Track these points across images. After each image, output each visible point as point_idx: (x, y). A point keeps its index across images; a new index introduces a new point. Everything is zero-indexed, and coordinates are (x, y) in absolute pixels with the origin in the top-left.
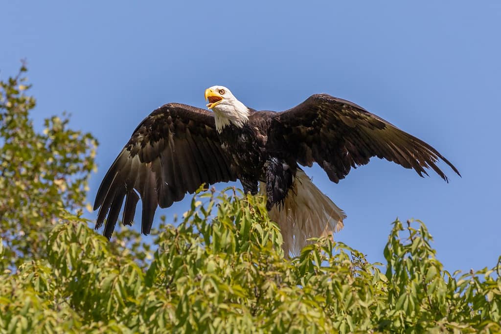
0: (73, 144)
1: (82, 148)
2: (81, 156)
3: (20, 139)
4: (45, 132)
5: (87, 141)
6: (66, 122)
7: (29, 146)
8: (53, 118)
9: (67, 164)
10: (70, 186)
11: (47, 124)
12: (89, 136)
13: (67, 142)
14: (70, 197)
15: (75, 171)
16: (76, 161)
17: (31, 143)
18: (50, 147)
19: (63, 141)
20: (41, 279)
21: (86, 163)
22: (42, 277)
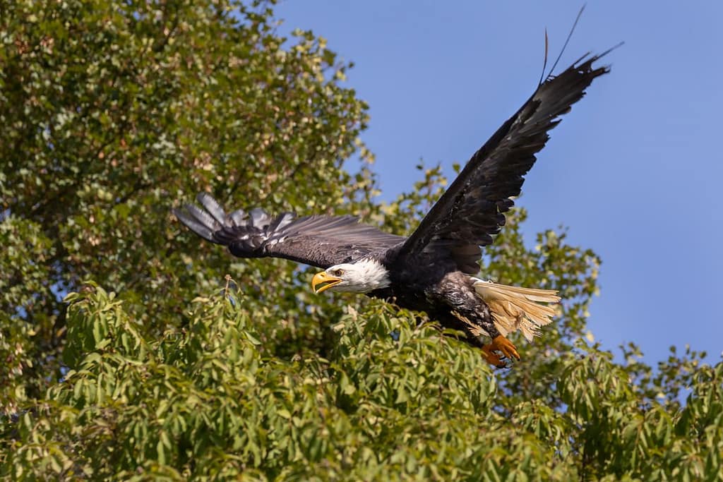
0: (569, 262)
1: (582, 267)
2: (580, 276)
3: (508, 257)
4: (537, 248)
5: (587, 259)
6: (563, 236)
7: (519, 265)
8: (547, 232)
9: (564, 287)
10: (567, 311)
11: (539, 240)
12: (590, 253)
13: (563, 260)
14: (567, 324)
15: (573, 295)
16: (575, 282)
17: (521, 261)
18: (543, 265)
19: (559, 258)
20: (541, 423)
21: (586, 285)
22: (543, 420)
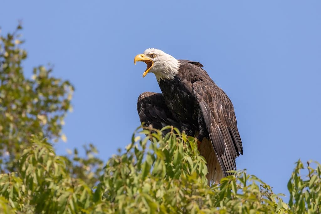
0: (54, 89)
1: (61, 91)
2: (60, 98)
3: (13, 82)
4: (33, 77)
5: (66, 88)
6: (50, 71)
7: (20, 88)
8: (40, 68)
9: (49, 104)
10: (50, 120)
11: (34, 72)
12: (68, 83)
13: (50, 87)
14: (49, 129)
15: (55, 110)
16: (56, 102)
17: (21, 86)
18: (36, 89)
19: (47, 86)
21: (63, 104)
